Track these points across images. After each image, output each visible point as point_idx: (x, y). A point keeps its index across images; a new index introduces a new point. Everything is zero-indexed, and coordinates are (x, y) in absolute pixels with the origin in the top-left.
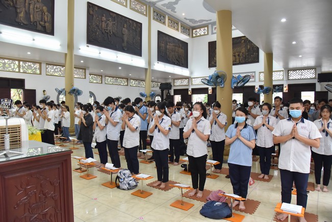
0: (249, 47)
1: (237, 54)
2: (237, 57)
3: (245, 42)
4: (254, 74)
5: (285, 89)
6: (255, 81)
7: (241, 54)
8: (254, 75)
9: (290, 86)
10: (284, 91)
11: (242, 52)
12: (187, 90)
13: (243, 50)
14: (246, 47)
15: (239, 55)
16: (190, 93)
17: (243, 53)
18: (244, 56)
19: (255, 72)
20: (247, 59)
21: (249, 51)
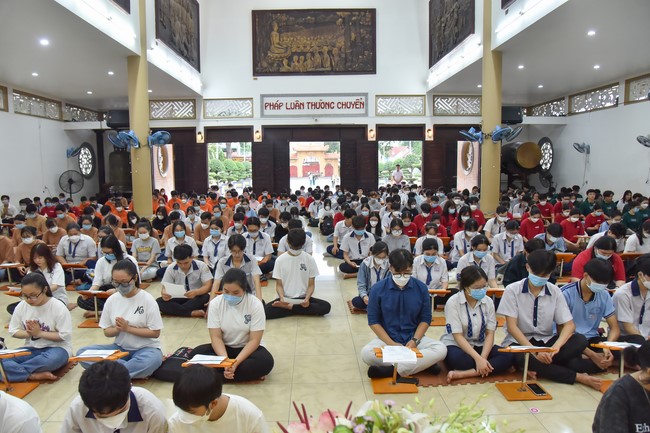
0: (353, 36)
1: (326, 49)
2: (326, 55)
3: (344, 23)
4: (363, 98)
5: (429, 135)
6: (366, 115)
7: (335, 51)
8: (363, 100)
9: (437, 128)
10: (427, 139)
11: (338, 44)
12: (192, 131)
13: (341, 42)
14: (347, 34)
15: (330, 52)
16: (200, 139)
17: (340, 49)
18: (343, 56)
19: (366, 95)
20: (349, 64)
21: (354, 44)
